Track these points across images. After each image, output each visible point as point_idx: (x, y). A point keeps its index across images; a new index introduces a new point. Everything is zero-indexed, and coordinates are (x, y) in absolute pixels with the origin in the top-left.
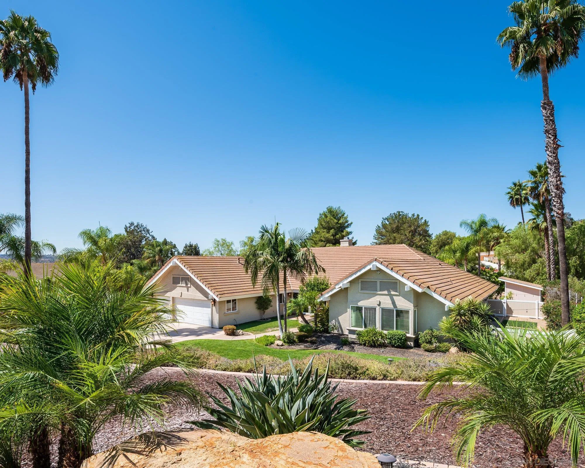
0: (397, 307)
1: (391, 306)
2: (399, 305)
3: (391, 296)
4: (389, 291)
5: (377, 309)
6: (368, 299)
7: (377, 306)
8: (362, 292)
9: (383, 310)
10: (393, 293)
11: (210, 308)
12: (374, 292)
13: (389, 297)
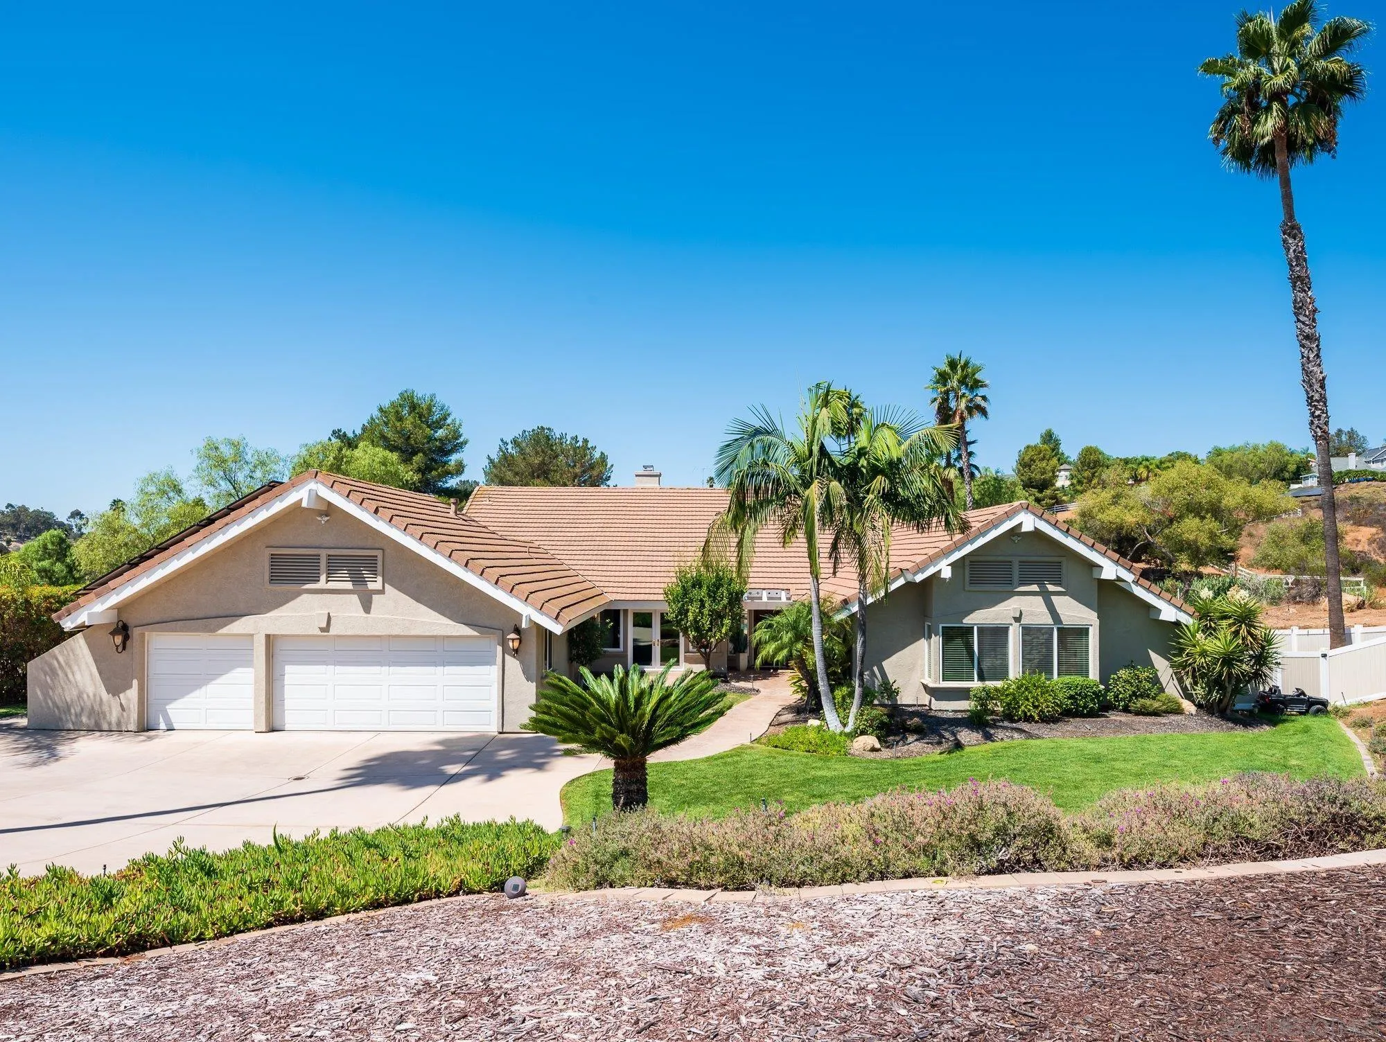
0: (1061, 622)
1: (1047, 620)
2: (1068, 616)
3: (1046, 596)
4: (1041, 585)
5: (1011, 630)
6: (994, 606)
7: (1013, 622)
8: (974, 588)
9: (1027, 631)
10: (1051, 588)
11: (490, 662)
12: (1008, 588)
13: (1040, 598)
